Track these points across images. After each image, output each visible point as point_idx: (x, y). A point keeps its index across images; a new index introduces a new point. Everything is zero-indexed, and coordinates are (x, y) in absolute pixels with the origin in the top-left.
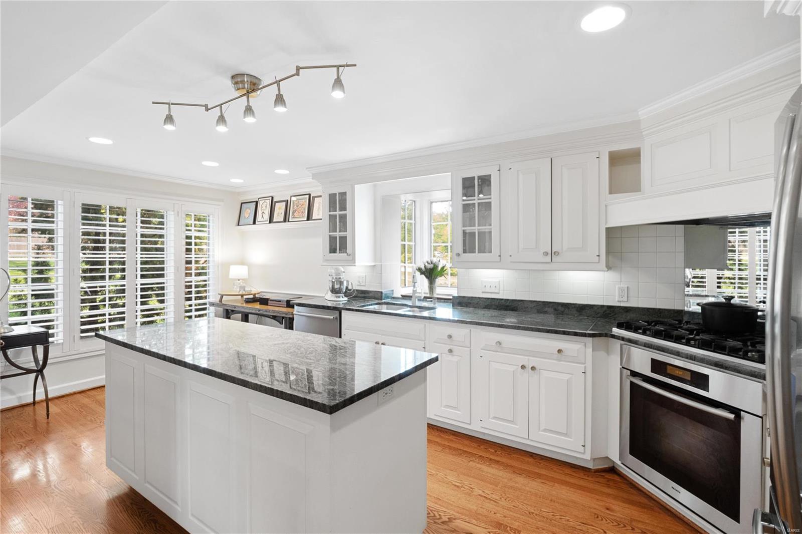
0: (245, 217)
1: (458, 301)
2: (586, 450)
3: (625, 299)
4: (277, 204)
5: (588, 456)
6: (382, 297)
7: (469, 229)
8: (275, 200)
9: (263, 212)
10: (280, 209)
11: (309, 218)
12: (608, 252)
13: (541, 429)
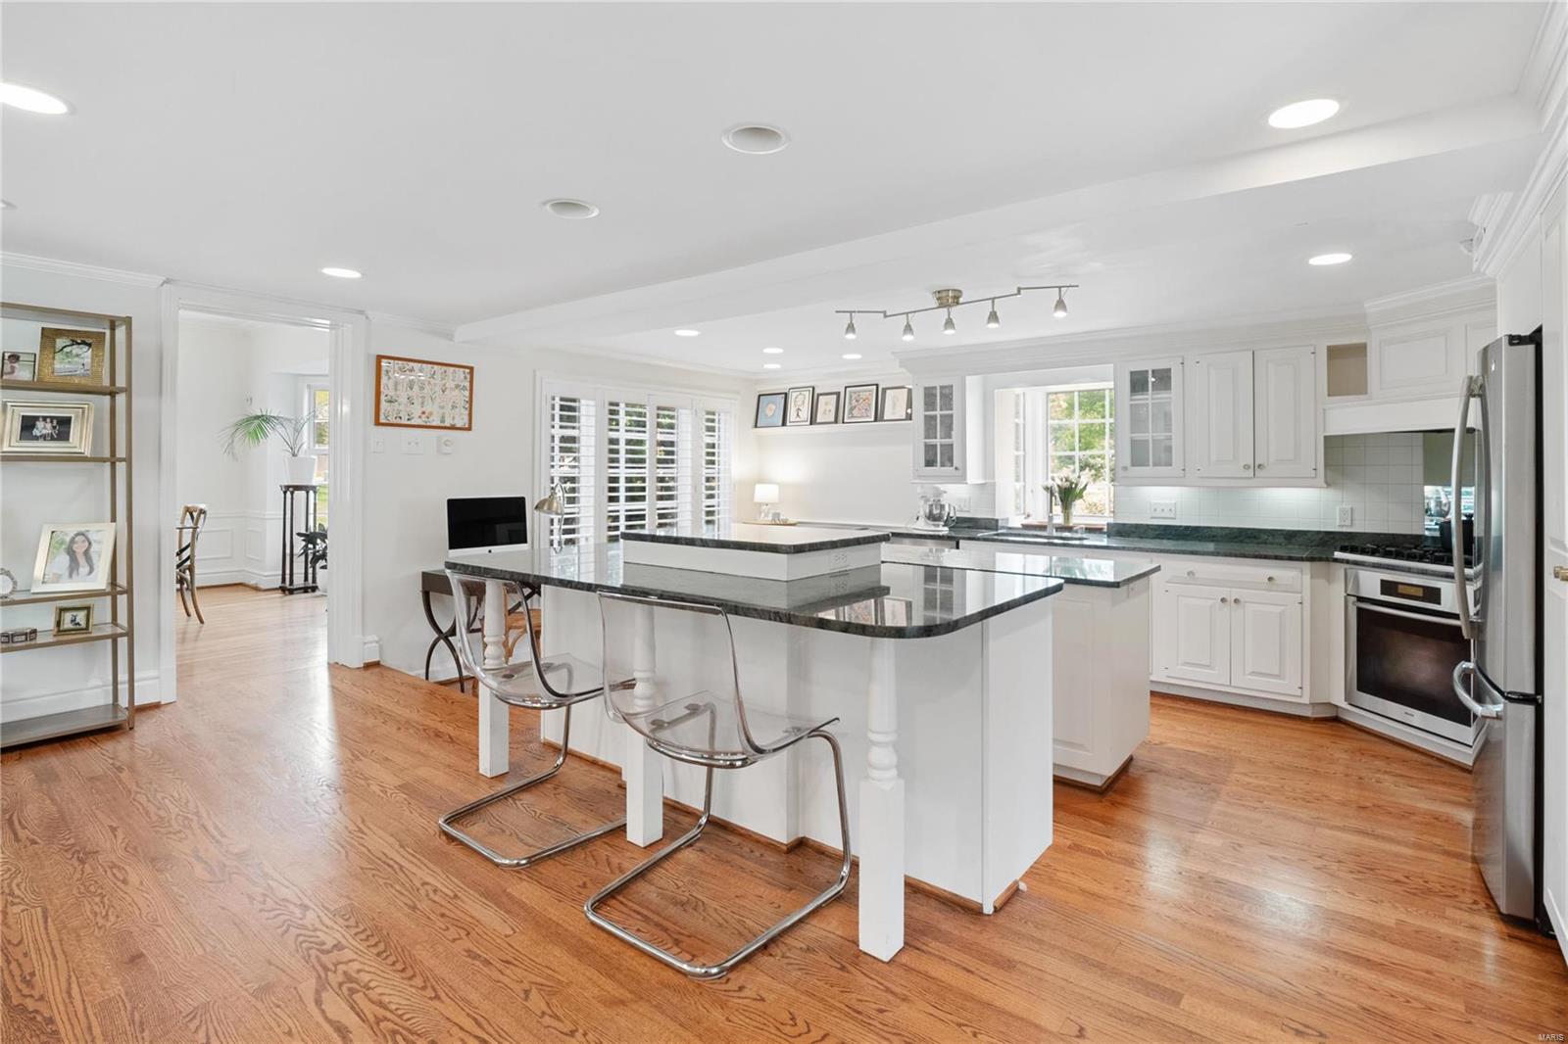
0: (766, 415)
1: (1114, 529)
2: (1304, 692)
3: (1348, 522)
4: (821, 397)
5: (1306, 700)
6: (997, 526)
7: (1138, 436)
8: (817, 391)
9: (799, 409)
10: (827, 407)
11: (878, 417)
12: (1326, 465)
13: (1247, 673)
